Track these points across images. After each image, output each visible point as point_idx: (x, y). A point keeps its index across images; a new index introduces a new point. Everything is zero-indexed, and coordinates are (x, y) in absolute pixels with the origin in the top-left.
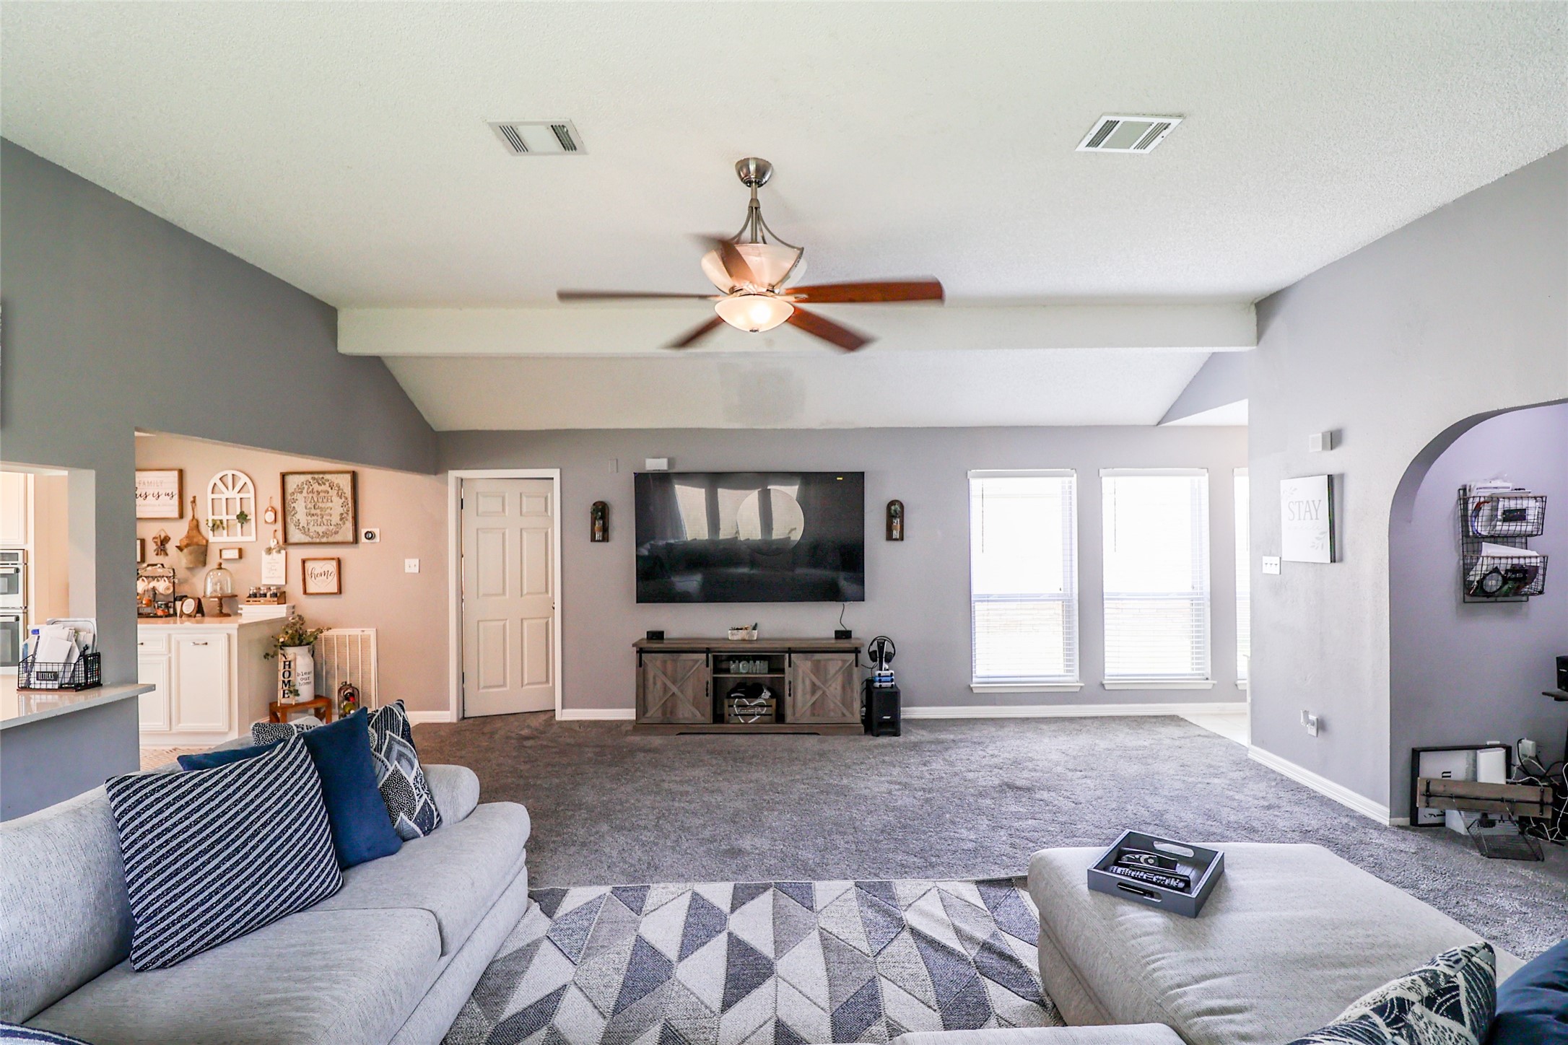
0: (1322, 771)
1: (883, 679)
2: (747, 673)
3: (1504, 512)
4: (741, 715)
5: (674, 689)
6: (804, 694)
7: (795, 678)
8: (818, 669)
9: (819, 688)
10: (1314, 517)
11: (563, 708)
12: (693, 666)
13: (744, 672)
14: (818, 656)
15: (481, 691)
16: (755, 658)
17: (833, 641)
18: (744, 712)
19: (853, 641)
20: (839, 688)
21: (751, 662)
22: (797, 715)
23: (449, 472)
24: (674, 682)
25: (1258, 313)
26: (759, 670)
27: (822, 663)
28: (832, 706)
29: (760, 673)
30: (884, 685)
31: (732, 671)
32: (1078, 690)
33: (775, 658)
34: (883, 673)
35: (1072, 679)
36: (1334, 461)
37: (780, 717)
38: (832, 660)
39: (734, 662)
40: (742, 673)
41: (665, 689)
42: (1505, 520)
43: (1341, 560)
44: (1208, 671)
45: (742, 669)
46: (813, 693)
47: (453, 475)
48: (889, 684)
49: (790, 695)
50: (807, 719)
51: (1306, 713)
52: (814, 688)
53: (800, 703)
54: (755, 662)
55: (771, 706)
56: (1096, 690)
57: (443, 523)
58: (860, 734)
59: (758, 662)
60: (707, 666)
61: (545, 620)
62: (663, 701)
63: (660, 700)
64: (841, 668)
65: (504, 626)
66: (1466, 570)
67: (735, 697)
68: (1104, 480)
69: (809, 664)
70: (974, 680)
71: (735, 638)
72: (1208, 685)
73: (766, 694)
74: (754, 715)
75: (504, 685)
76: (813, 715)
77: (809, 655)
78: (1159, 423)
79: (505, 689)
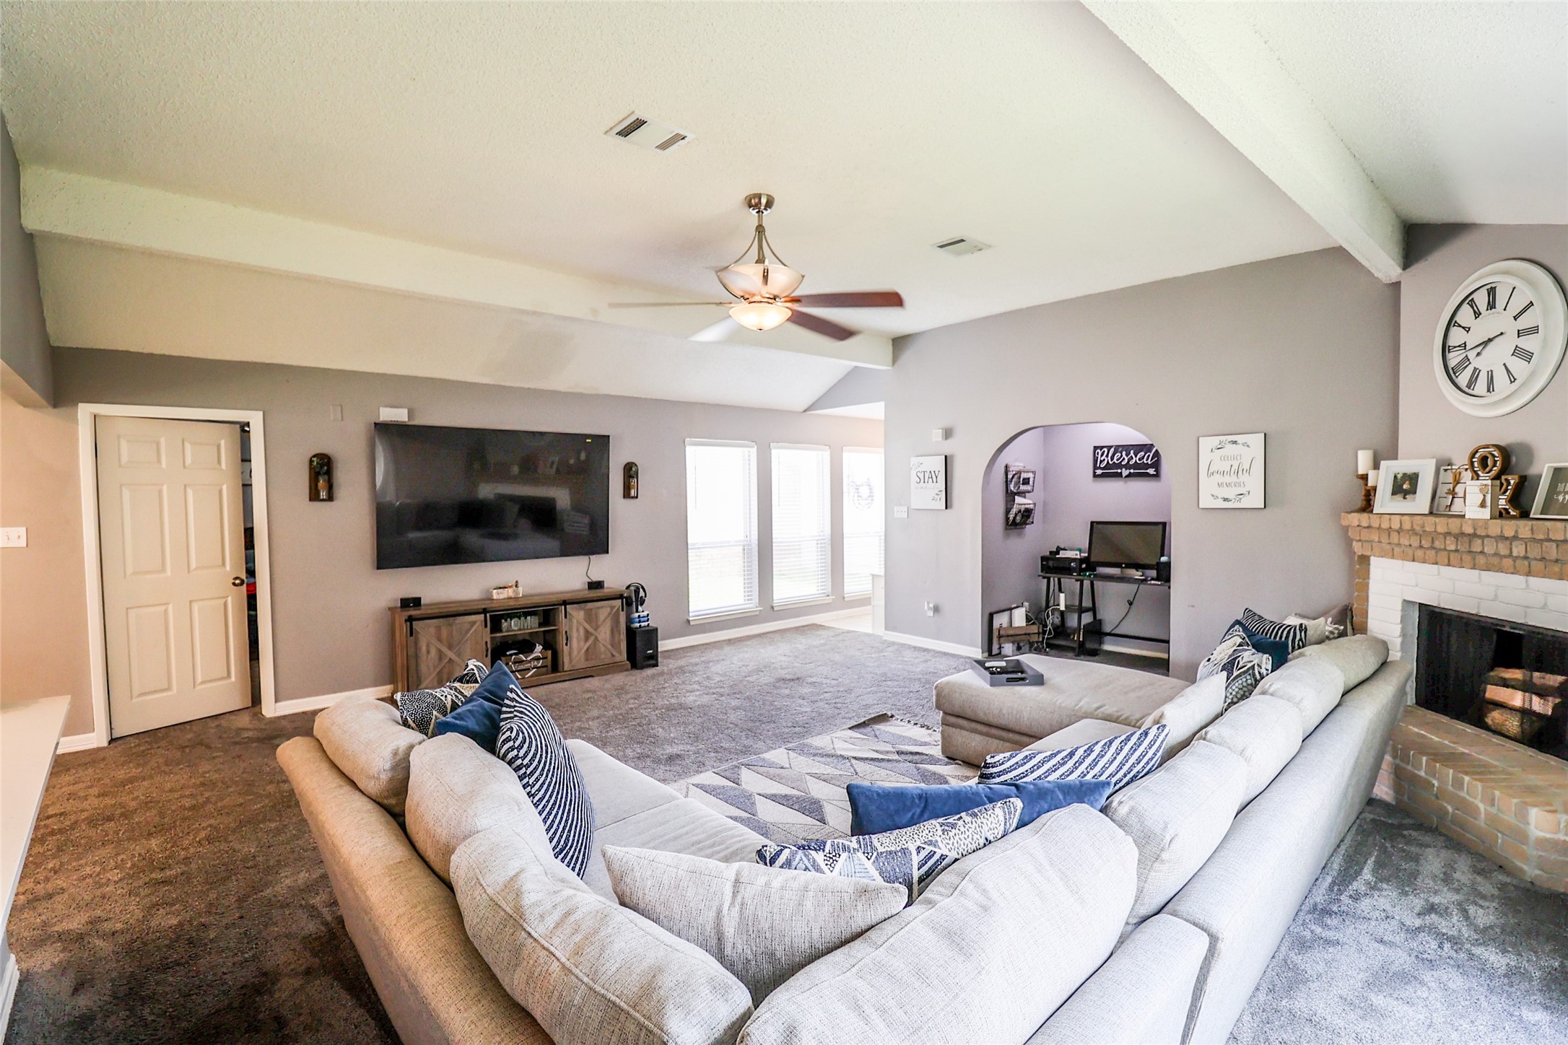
0: (938, 637)
1: (642, 619)
2: (520, 630)
3: (1024, 479)
4: (518, 671)
5: (450, 654)
6: (578, 641)
7: (571, 628)
8: (590, 617)
9: (592, 634)
10: (935, 481)
11: (276, 702)
12: (470, 629)
13: (516, 628)
14: (590, 605)
15: (134, 700)
16: (526, 614)
17: (587, 592)
18: (522, 667)
19: (605, 590)
20: (608, 632)
21: (523, 618)
22: (574, 662)
23: (80, 404)
24: (450, 647)
25: (893, 345)
26: (531, 623)
27: (594, 611)
28: (603, 649)
29: (531, 629)
30: (643, 624)
31: (504, 630)
32: (758, 613)
33: (547, 612)
34: (642, 614)
35: (752, 605)
36: (949, 447)
37: (555, 666)
38: (602, 607)
39: (506, 620)
40: (514, 631)
41: (441, 655)
42: (1023, 484)
43: (951, 507)
44: (829, 590)
45: (513, 627)
46: (587, 639)
47: (85, 411)
48: (646, 624)
49: (566, 644)
50: (583, 664)
51: (928, 603)
52: (588, 634)
53: (574, 652)
54: (526, 618)
55: (546, 658)
56: (769, 611)
57: (71, 476)
58: (627, 670)
59: (529, 618)
60: (486, 626)
61: (222, 601)
62: (438, 670)
63: (435, 667)
64: (610, 614)
65: (166, 611)
66: (1008, 511)
67: (511, 655)
68: (773, 451)
69: (582, 613)
70: (691, 614)
71: (501, 597)
72: (829, 600)
73: (539, 648)
74: (528, 670)
75: (169, 689)
76: (587, 660)
77: (582, 605)
78: (805, 411)
79: (169, 693)
